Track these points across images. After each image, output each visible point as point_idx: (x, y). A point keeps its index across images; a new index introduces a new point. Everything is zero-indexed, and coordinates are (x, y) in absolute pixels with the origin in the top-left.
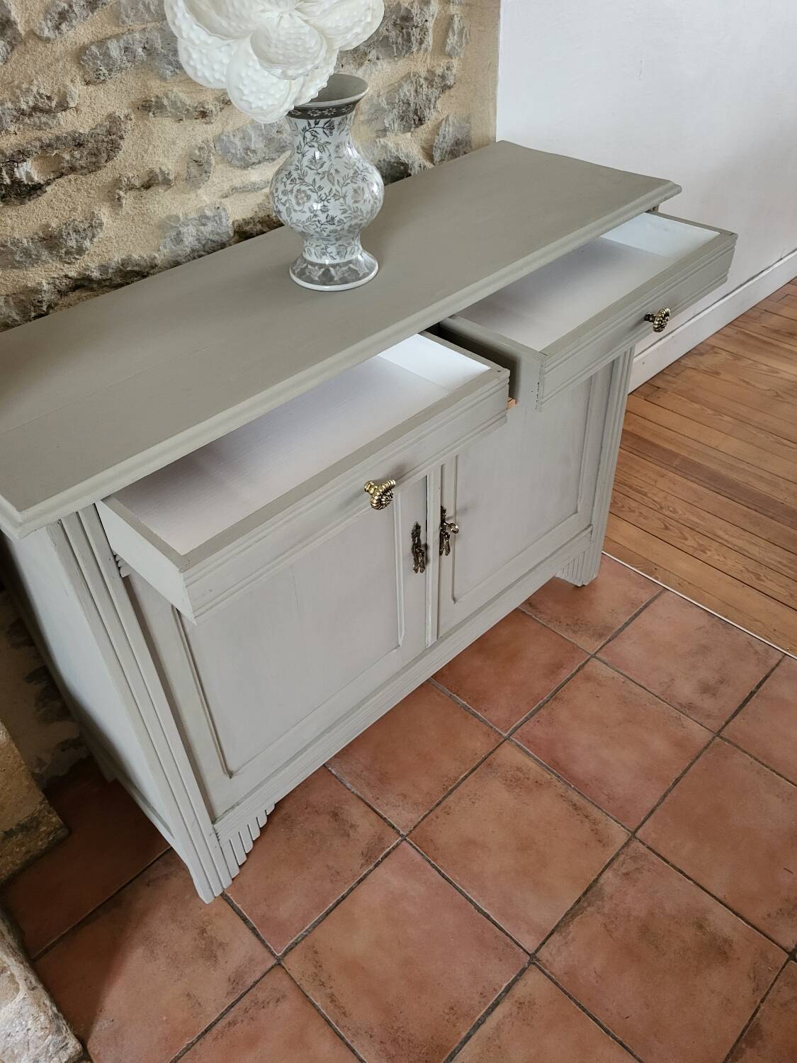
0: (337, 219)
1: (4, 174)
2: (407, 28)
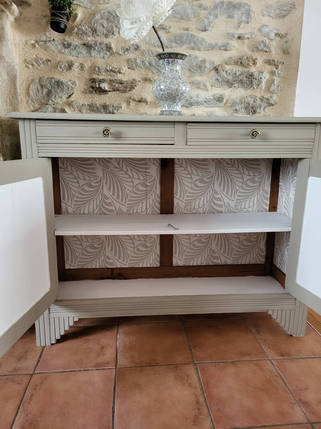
0: (163, 89)
1: (97, 84)
2: (251, 78)
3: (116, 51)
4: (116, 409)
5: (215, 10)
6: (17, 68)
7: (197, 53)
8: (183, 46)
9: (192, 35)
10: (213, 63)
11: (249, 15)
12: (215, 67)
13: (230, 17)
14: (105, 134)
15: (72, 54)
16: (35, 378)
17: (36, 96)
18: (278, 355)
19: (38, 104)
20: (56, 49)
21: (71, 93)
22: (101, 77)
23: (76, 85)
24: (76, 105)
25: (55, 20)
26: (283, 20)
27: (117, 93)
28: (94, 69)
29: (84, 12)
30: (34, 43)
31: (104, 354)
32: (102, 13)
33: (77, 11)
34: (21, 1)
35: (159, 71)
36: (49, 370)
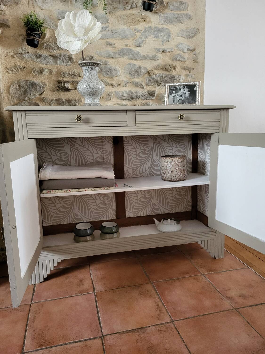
1: (63, 84)
2: (173, 79)
3: (76, 60)
4: (101, 318)
5: (146, 32)
6: (0, 73)
7: (134, 62)
8: (124, 57)
9: (130, 50)
10: (147, 69)
11: (169, 36)
12: (148, 72)
13: (156, 37)
14: (78, 120)
15: (43, 63)
17: (15, 94)
18: (208, 272)
19: (17, 100)
20: (30, 59)
21: (43, 91)
22: (65, 79)
23: (46, 85)
24: (46, 100)
25: (30, 38)
26: (192, 40)
27: (77, 91)
28: (60, 73)
29: (51, 33)
30: (13, 55)
33: (45, 32)
34: (2, 24)
35: (108, 74)
36: (43, 300)
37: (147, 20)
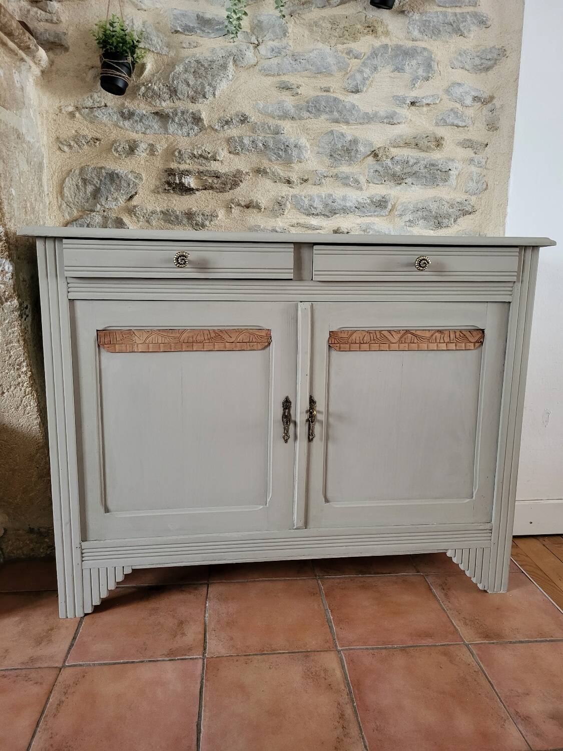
1: (177, 178)
2: (434, 170)
3: (209, 124)
4: (204, 726)
5: (374, 58)
6: (44, 151)
7: (343, 128)
8: (319, 116)
9: (335, 99)
10: (371, 144)
11: (429, 66)
12: (373, 151)
13: (399, 69)
15: (136, 129)
16: (66, 674)
17: (75, 196)
18: (480, 637)
19: (78, 210)
20: (109, 120)
21: (133, 193)
22: (183, 167)
23: (141, 179)
24: (141, 212)
25: (109, 74)
26: (487, 75)
27: (209, 193)
28: (172, 153)
29: (156, 61)
30: (72, 111)
31: (183, 634)
32: (187, 62)
33: (145, 60)
34: (52, 43)
35: (280, 157)
36: (89, 661)
37: (380, 30)
